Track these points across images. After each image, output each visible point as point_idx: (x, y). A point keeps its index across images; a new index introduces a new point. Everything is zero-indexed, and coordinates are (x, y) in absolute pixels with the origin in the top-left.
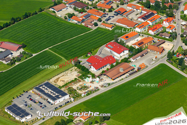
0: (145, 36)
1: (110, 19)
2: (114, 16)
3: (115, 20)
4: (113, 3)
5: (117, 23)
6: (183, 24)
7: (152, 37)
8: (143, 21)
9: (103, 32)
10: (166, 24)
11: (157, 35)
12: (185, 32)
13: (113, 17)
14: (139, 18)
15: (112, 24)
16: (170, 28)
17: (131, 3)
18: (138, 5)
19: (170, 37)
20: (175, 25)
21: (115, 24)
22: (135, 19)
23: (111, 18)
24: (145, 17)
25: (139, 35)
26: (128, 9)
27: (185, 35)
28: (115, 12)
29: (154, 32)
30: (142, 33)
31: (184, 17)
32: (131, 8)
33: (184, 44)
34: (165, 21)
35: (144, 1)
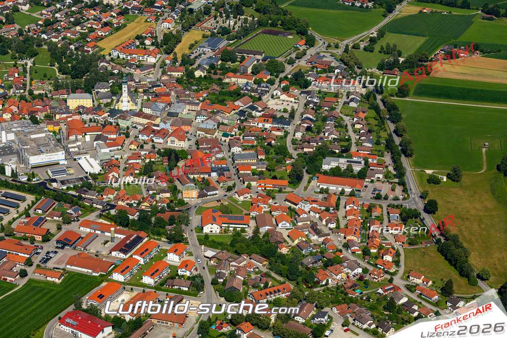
0: (137, 290)
1: (51, 258)
2: (57, 250)
3: (61, 259)
4: (46, 221)
5: (68, 266)
6: (210, 256)
7: (154, 290)
8: (122, 255)
10: (173, 258)
11: (162, 284)
12: (219, 273)
13: (56, 252)
14: (114, 249)
15: (57, 269)
16: (186, 267)
17: (86, 218)
18: (101, 220)
19: (191, 287)
20: (192, 259)
21: (63, 269)
22: (105, 253)
23: (51, 255)
24: (125, 247)
25: (124, 288)
26: (83, 232)
27: (222, 280)
28: (58, 242)
29: (154, 279)
30: (128, 284)
31: (206, 241)
32: (88, 230)
33: (223, 299)
34: (170, 251)
35: (113, 212)
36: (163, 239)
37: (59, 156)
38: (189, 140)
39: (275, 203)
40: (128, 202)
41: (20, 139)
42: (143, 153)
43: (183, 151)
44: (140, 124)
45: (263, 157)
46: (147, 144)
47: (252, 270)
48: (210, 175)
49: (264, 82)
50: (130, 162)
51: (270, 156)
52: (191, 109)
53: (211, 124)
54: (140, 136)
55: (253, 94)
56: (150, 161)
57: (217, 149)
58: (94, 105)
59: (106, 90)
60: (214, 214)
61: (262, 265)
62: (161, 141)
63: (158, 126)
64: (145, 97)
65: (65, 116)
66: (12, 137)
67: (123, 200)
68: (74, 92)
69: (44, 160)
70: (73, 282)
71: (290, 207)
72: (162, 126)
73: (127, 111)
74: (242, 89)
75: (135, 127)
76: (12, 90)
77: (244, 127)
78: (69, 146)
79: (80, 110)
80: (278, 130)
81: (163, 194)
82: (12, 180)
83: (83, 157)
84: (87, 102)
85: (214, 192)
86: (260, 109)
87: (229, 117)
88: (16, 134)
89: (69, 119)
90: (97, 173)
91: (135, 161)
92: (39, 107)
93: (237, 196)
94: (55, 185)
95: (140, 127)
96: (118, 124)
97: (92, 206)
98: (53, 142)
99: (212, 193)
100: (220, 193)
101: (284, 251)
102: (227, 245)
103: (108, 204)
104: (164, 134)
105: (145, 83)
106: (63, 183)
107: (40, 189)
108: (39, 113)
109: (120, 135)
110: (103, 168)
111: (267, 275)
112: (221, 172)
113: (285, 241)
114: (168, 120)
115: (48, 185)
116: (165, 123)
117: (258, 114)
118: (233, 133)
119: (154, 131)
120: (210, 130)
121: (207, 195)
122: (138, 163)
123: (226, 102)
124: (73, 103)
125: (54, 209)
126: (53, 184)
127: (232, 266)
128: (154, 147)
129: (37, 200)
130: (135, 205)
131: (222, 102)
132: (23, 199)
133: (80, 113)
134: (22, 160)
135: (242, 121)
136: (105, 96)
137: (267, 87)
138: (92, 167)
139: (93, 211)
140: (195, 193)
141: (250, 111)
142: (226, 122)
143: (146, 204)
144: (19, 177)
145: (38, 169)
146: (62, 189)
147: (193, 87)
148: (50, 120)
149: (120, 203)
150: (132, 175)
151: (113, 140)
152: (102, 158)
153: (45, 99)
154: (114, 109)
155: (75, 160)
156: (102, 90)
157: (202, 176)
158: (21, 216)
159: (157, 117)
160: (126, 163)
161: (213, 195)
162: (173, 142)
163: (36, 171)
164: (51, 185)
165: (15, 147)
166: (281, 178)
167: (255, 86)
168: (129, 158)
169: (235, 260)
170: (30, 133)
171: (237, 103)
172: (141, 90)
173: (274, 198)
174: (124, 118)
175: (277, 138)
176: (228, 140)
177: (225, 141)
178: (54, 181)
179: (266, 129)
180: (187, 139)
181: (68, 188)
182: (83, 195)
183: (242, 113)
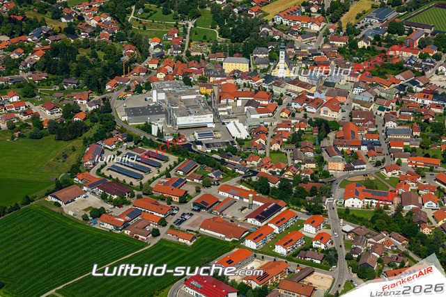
0: (268, 259)
1: (186, 219)
2: (193, 212)
3: (195, 222)
4: (186, 182)
5: (202, 229)
6: (348, 230)
7: (285, 260)
8: (257, 223)
9: (174, 250)
10: (309, 230)
11: (294, 255)
12: (355, 248)
13: (191, 215)
14: (250, 216)
15: (190, 231)
16: (321, 239)
17: (226, 183)
18: (241, 186)
19: (324, 260)
20: (329, 232)
21: (196, 232)
22: (240, 219)
23: (186, 217)
24: (261, 215)
25: (255, 256)
26: (222, 197)
27: (356, 256)
28: (195, 204)
29: (286, 249)
30: (260, 252)
31: (346, 214)
32: (227, 195)
33: (355, 275)
34: (307, 222)
35: (254, 179)
36: (302, 210)
37: (208, 119)
38: (343, 111)
39: (425, 182)
40: (272, 169)
41: (170, 99)
42: (293, 121)
43: (334, 122)
44: (295, 92)
45: (418, 134)
46: (299, 112)
47: (390, 248)
48: (359, 149)
49: (429, 57)
50: (279, 129)
51: (426, 133)
52: (349, 80)
53: (367, 97)
54: (293, 104)
55: (416, 68)
56: (300, 130)
57: (370, 122)
58: (250, 70)
59: (265, 55)
60: (357, 188)
61: (400, 244)
62: (314, 110)
63: (312, 95)
64: (304, 65)
65: (219, 79)
66: (162, 96)
67: (266, 167)
68: (231, 55)
69: (192, 122)
70: (204, 245)
71: (440, 187)
72: (317, 95)
73: (283, 78)
74: (406, 63)
75: (289, 95)
76: (169, 50)
77: (402, 102)
78: (219, 109)
79: (236, 74)
80: (438, 107)
81: (309, 165)
82: (158, 140)
83: (232, 122)
84: (244, 67)
85: (362, 166)
86: (421, 84)
87: (387, 91)
88: (167, 94)
89: (223, 83)
90: (244, 138)
91: (284, 129)
92: (194, 68)
93: (384, 171)
94: (199, 147)
95: (294, 95)
96: (272, 91)
97: (234, 171)
98: (203, 104)
99: (359, 167)
100: (367, 167)
101: (426, 231)
102: (367, 220)
103: (250, 171)
104: (318, 103)
105: (306, 50)
106: (208, 146)
107: (184, 151)
108: (194, 75)
109: (272, 102)
110: (250, 134)
111: (405, 254)
112: (371, 146)
113: (429, 221)
114: (323, 89)
115: (192, 147)
116: (320, 92)
117: (419, 89)
118: (390, 107)
119: (307, 100)
120: (366, 102)
121: (353, 169)
122: (287, 131)
123: (386, 75)
124: (229, 67)
125: (195, 172)
126: (198, 146)
127: (370, 242)
128: (305, 116)
129: (179, 160)
130: (278, 173)
131: (382, 75)
132: (166, 160)
133: (235, 78)
134: (171, 121)
135: (401, 96)
136: (262, 62)
137: (432, 62)
138: (240, 132)
139: (234, 176)
140: (341, 166)
141: (410, 85)
142: (383, 95)
143: (289, 173)
144: (165, 137)
145: (185, 131)
146: (207, 152)
147: (354, 58)
148: (204, 82)
149: (263, 170)
150: (279, 142)
151: (265, 106)
152: (250, 124)
153: (201, 60)
154: (270, 76)
155: (224, 124)
156: (261, 55)
157: (351, 149)
158: (161, 175)
159: (313, 86)
160: (275, 130)
161: (360, 169)
162: (326, 112)
163: (182, 132)
164: (196, 147)
165: (164, 106)
166: (434, 157)
167: (420, 61)
168: (279, 126)
169: (373, 237)
170: (182, 94)
171: (398, 77)
172: (300, 58)
173: (423, 177)
174: (278, 85)
175: (436, 115)
176: (383, 113)
177: (381, 115)
178: (200, 143)
179: (425, 105)
180: (340, 111)
181: (213, 152)
182: (227, 160)
183: (402, 87)
